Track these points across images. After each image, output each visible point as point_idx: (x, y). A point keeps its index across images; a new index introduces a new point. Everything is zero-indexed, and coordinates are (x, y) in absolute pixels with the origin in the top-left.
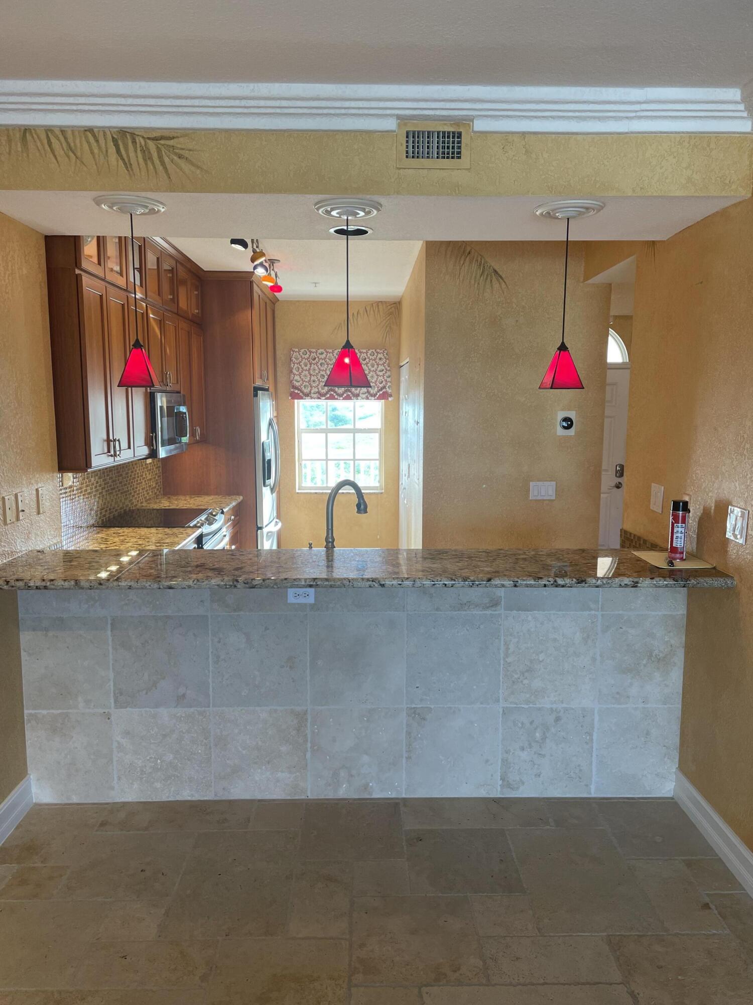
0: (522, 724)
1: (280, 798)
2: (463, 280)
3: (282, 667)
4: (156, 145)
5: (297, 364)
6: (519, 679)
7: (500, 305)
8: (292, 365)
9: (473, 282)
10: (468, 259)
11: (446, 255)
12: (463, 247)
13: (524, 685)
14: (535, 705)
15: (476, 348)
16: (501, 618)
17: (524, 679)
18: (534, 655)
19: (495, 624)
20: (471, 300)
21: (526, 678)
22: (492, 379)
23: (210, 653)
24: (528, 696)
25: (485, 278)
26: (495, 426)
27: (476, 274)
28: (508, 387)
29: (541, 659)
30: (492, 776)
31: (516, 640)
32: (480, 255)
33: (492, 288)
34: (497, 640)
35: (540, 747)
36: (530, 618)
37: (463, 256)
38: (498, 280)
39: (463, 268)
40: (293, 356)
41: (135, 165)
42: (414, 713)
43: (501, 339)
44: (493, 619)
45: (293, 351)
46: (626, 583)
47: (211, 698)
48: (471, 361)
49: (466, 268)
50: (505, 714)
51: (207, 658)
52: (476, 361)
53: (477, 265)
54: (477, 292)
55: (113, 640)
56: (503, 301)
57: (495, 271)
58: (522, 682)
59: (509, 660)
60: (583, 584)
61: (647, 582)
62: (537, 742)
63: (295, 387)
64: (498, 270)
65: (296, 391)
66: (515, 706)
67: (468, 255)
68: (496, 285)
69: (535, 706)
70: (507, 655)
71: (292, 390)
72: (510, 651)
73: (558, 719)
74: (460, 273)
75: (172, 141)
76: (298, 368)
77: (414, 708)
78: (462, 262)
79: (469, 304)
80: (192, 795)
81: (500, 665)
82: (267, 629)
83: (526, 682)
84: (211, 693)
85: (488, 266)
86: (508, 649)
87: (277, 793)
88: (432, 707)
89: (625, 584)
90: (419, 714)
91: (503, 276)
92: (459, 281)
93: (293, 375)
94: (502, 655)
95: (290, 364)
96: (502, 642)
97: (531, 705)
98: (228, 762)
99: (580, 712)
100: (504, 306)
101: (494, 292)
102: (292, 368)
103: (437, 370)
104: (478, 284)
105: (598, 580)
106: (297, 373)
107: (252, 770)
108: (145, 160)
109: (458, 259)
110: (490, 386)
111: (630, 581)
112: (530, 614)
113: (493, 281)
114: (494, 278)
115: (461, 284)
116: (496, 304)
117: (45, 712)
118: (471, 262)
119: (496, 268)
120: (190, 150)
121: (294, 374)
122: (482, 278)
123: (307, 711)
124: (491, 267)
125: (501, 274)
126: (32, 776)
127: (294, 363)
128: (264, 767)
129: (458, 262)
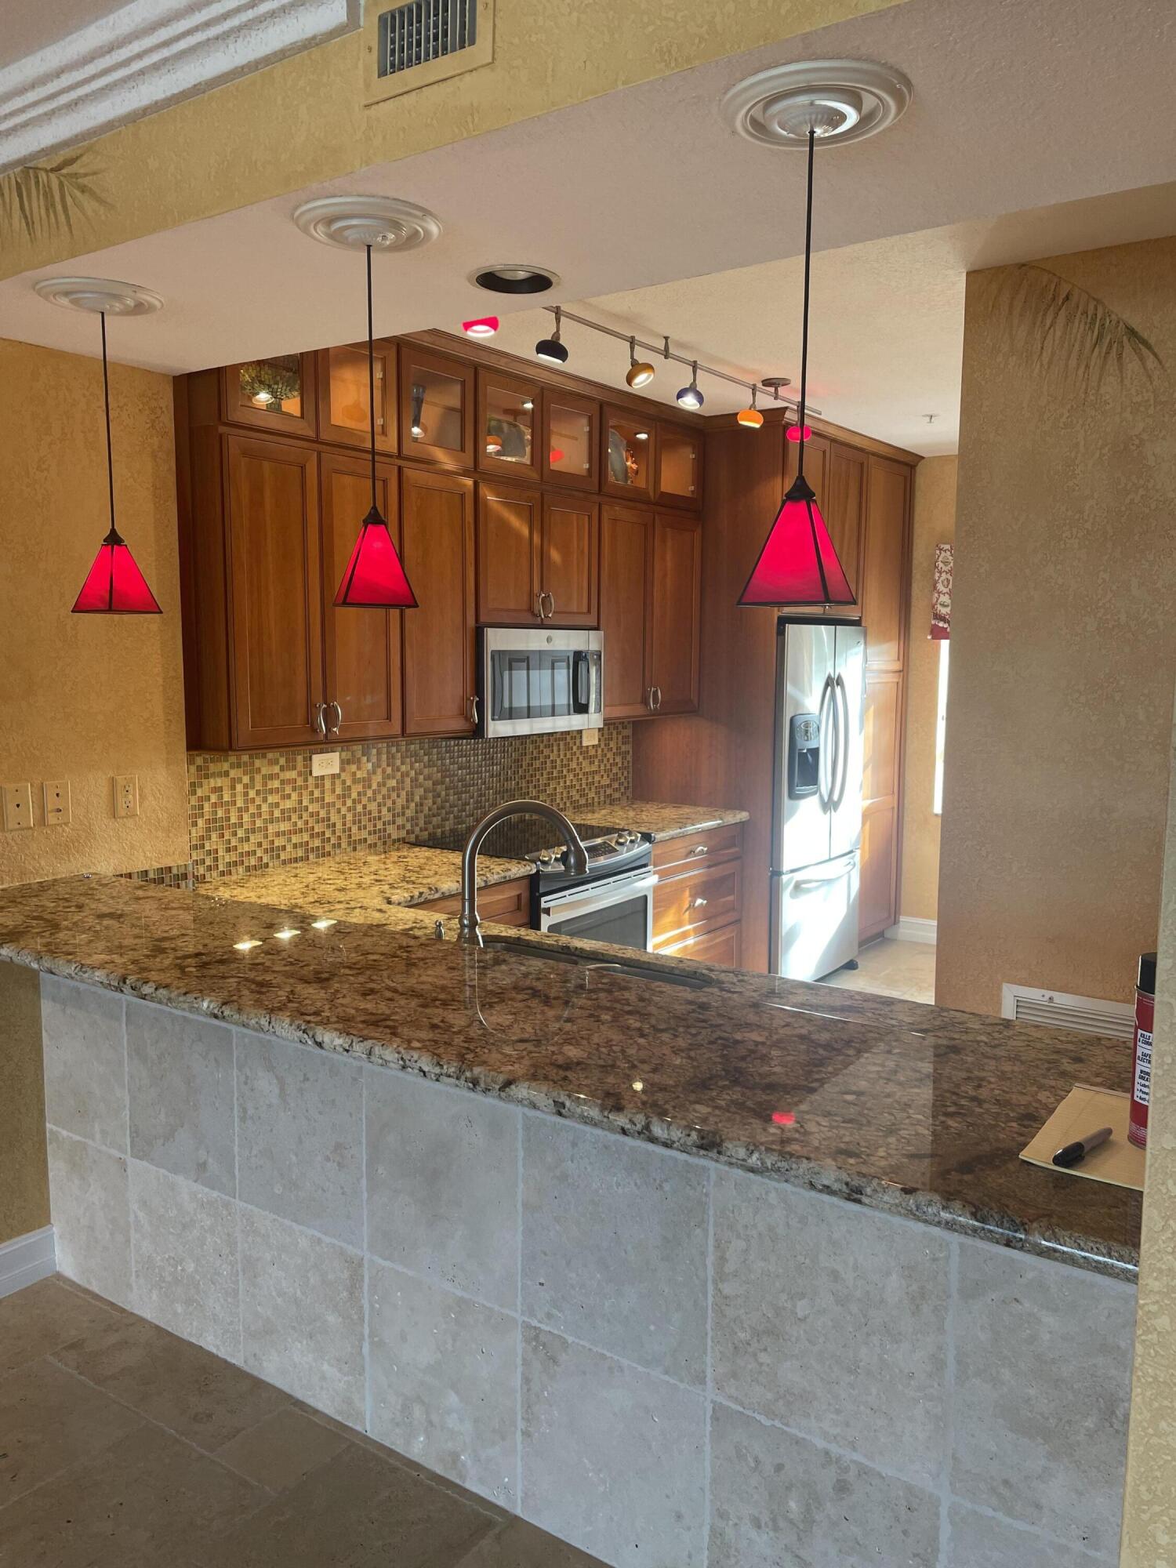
0: (757, 1461)
1: (327, 1411)
2: (1050, 363)
3: (328, 1159)
4: (58, 178)
5: (947, 573)
6: (749, 1344)
7: (1142, 409)
8: (937, 575)
9: (1073, 363)
10: (1063, 313)
11: (1010, 313)
12: (1053, 287)
13: (761, 1364)
14: (787, 1425)
15: (1077, 517)
16: (709, 1177)
17: (761, 1351)
18: (784, 1297)
19: (695, 1189)
20: (1069, 406)
21: (765, 1350)
22: (1114, 588)
23: (235, 1098)
24: (770, 1396)
25: (1104, 350)
26: (1117, 698)
27: (1082, 343)
28: (1156, 605)
29: (800, 1314)
30: (690, 1556)
31: (742, 1244)
32: (1094, 299)
33: (1121, 372)
34: (698, 1231)
35: (800, 1539)
36: (773, 1198)
37: (1052, 308)
38: (1136, 350)
39: (1050, 336)
40: (940, 559)
41: (37, 226)
42: (536, 1338)
43: (1141, 492)
44: (689, 1175)
45: (941, 550)
46: (826, 1183)
47: (237, 1181)
48: (1063, 546)
49: (1058, 334)
50: (717, 1419)
51: (232, 1109)
52: (1076, 546)
53: (1086, 323)
54: (1084, 387)
55: (128, 1039)
56: (1148, 400)
57: (1132, 332)
58: (755, 1355)
59: (727, 1289)
60: (713, 1154)
61: (886, 1198)
62: (791, 1522)
63: (939, 617)
64: (1138, 329)
65: (941, 624)
66: (741, 1409)
67: (1063, 304)
68: (1132, 365)
69: (785, 1428)
70: (721, 1276)
71: (933, 622)
72: (730, 1267)
73: (842, 1487)
74: (1042, 348)
75: (75, 165)
76: (948, 580)
77: (535, 1328)
78: (1048, 322)
79: (1061, 416)
80: (218, 1347)
81: (705, 1294)
82: (306, 1079)
83: (763, 1358)
84: (237, 1172)
85: (1114, 323)
86: (722, 1260)
87: (324, 1402)
88: (570, 1339)
89: (824, 1186)
90: (544, 1345)
91: (1152, 341)
92: (1042, 365)
93: (936, 595)
94: (711, 1272)
95: (934, 574)
96: (711, 1241)
97: (777, 1423)
98: (259, 1308)
99: (901, 1494)
100: (1151, 411)
101: (1127, 382)
102: (936, 582)
103: (982, 570)
104: (1087, 367)
105: (752, 1152)
106: (945, 590)
107: (290, 1340)
108: (47, 210)
109: (1040, 319)
110: (1108, 605)
111: (836, 1180)
112: (776, 1189)
113: (1124, 355)
114: (1128, 349)
115: (1044, 373)
116: (1129, 409)
117: (65, 1133)
118: (1069, 320)
119: (1135, 323)
120: (95, 173)
121: (939, 593)
122: (1097, 350)
123: (362, 1259)
124: (1121, 324)
125: (1145, 335)
126: (56, 1229)
127: (940, 573)
128: (305, 1342)
129: (1038, 323)
